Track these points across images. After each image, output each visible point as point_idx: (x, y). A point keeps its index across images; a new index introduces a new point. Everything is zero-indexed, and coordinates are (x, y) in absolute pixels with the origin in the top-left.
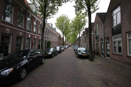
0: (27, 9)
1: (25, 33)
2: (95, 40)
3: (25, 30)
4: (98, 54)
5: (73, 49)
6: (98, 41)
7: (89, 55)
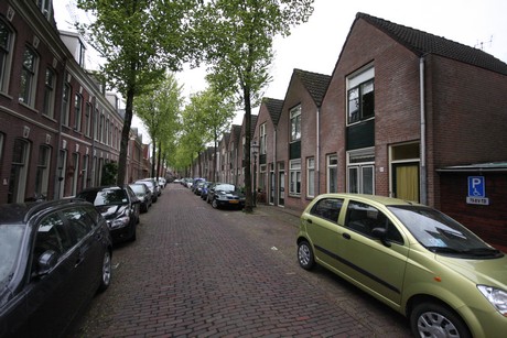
0: (65, 59)
1: (57, 134)
2: (257, 164)
3: (57, 126)
4: (263, 200)
5: (189, 190)
6: (263, 168)
7: (243, 202)
